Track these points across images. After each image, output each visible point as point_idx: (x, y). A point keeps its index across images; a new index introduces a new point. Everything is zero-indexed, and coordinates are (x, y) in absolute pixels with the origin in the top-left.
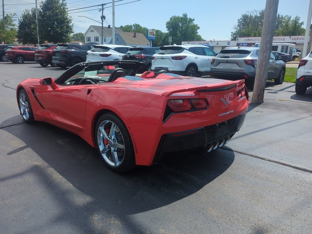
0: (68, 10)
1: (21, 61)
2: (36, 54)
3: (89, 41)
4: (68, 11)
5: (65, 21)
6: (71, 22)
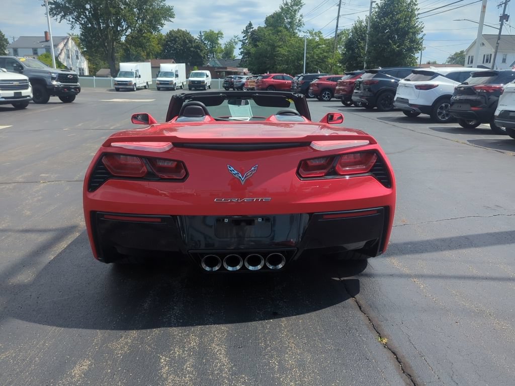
0: (419, 12)
1: (326, 98)
2: (337, 87)
3: (487, 61)
4: (419, 14)
5: (410, 30)
6: (422, 31)
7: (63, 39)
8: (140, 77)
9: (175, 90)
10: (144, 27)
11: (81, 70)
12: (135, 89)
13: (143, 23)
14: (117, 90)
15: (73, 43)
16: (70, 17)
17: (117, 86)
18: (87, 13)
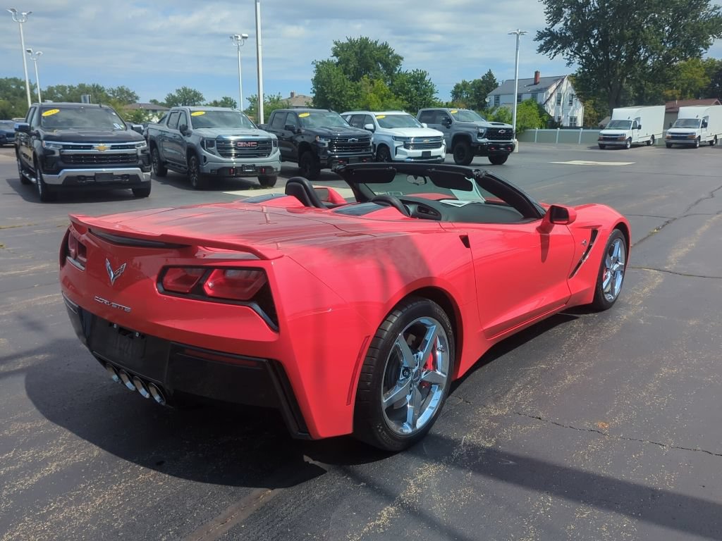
7: (555, 79)
8: (639, 128)
9: (696, 148)
10: (673, 53)
11: (573, 119)
12: (629, 146)
13: (674, 46)
14: (602, 147)
15: (570, 85)
16: (567, 50)
17: (601, 142)
18: (592, 41)
